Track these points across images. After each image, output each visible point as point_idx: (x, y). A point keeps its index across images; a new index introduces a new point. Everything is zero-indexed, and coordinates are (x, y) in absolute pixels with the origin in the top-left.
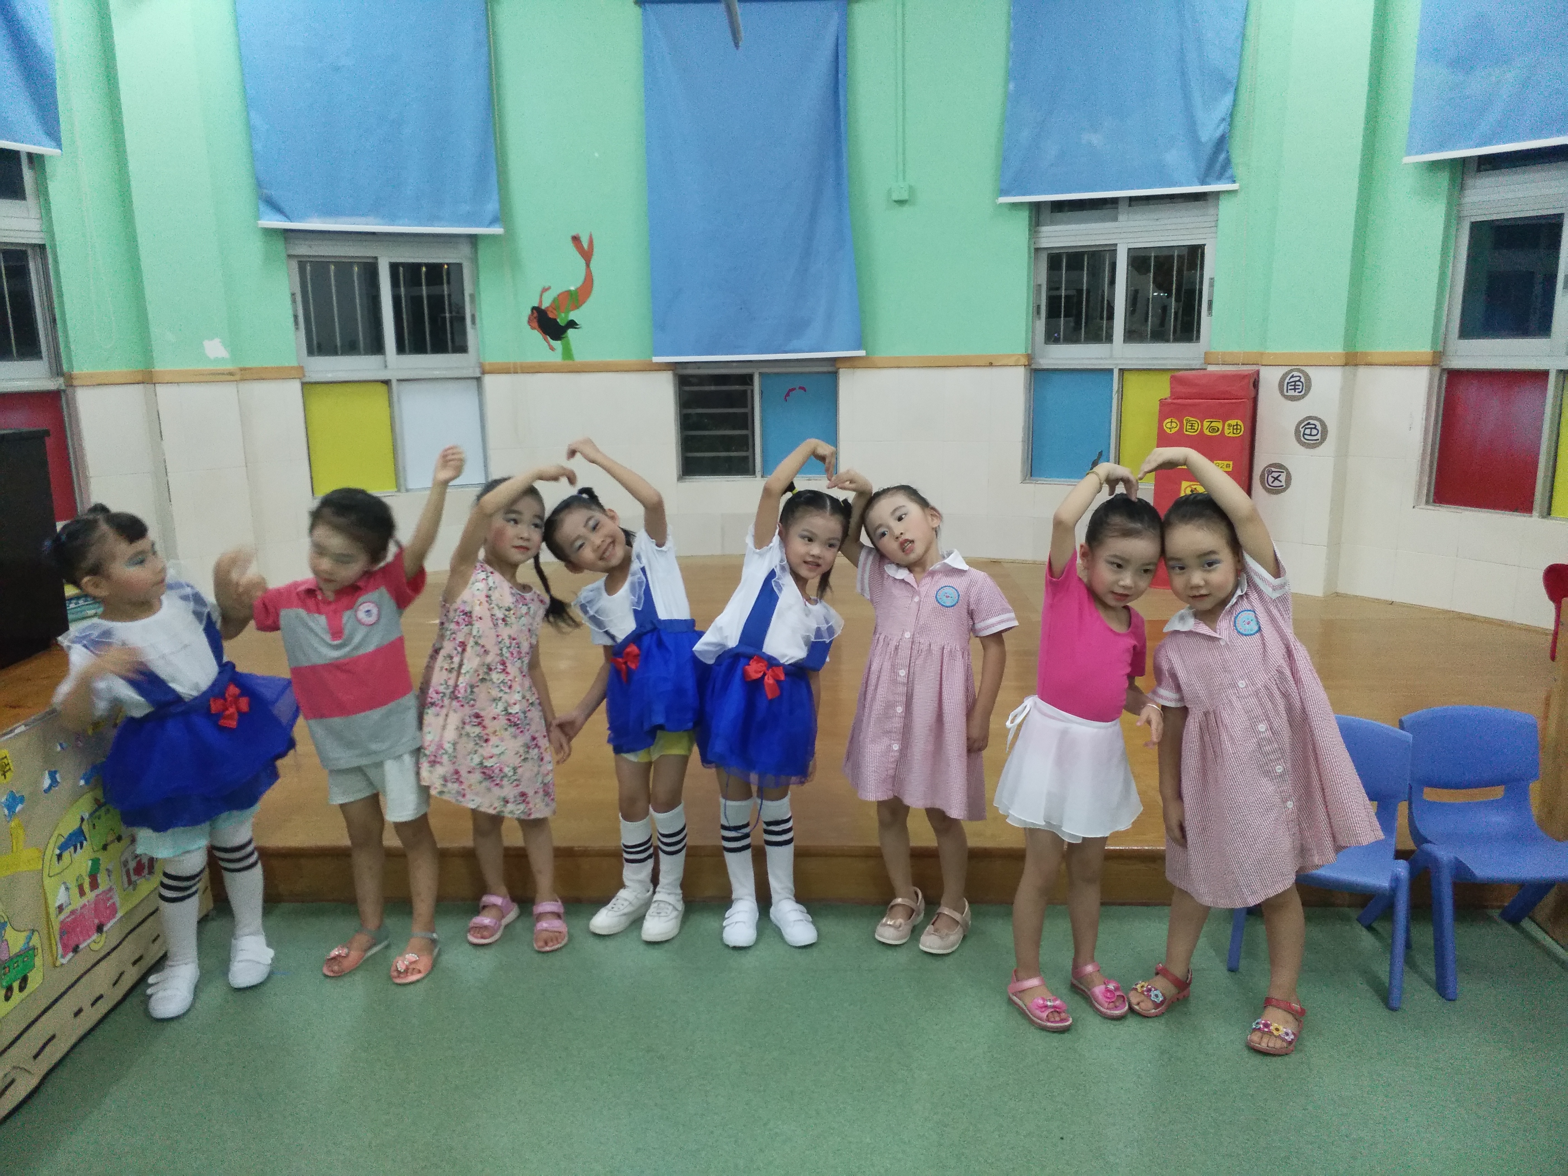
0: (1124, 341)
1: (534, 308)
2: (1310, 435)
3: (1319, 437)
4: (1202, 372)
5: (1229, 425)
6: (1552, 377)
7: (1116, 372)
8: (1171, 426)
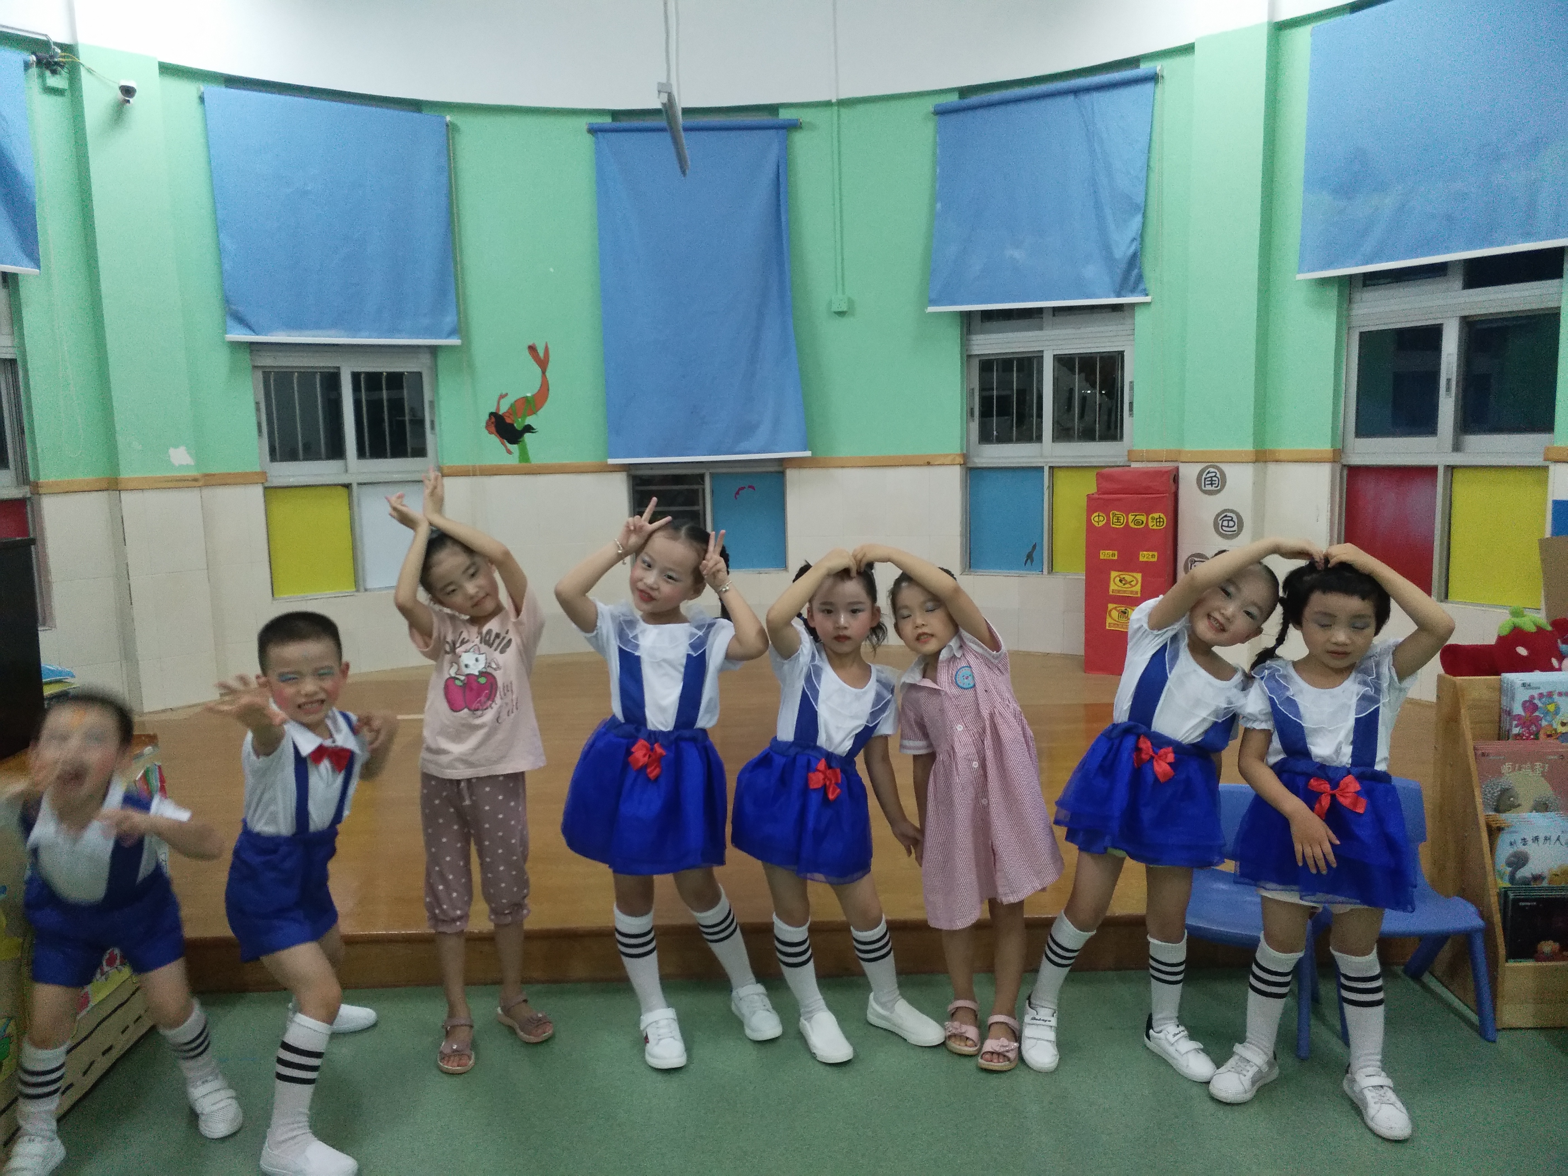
0: (1053, 441)
1: (491, 414)
2: (1228, 526)
3: (1235, 528)
4: (1127, 468)
5: (1153, 518)
6: (1441, 472)
7: (1046, 470)
8: (1099, 520)
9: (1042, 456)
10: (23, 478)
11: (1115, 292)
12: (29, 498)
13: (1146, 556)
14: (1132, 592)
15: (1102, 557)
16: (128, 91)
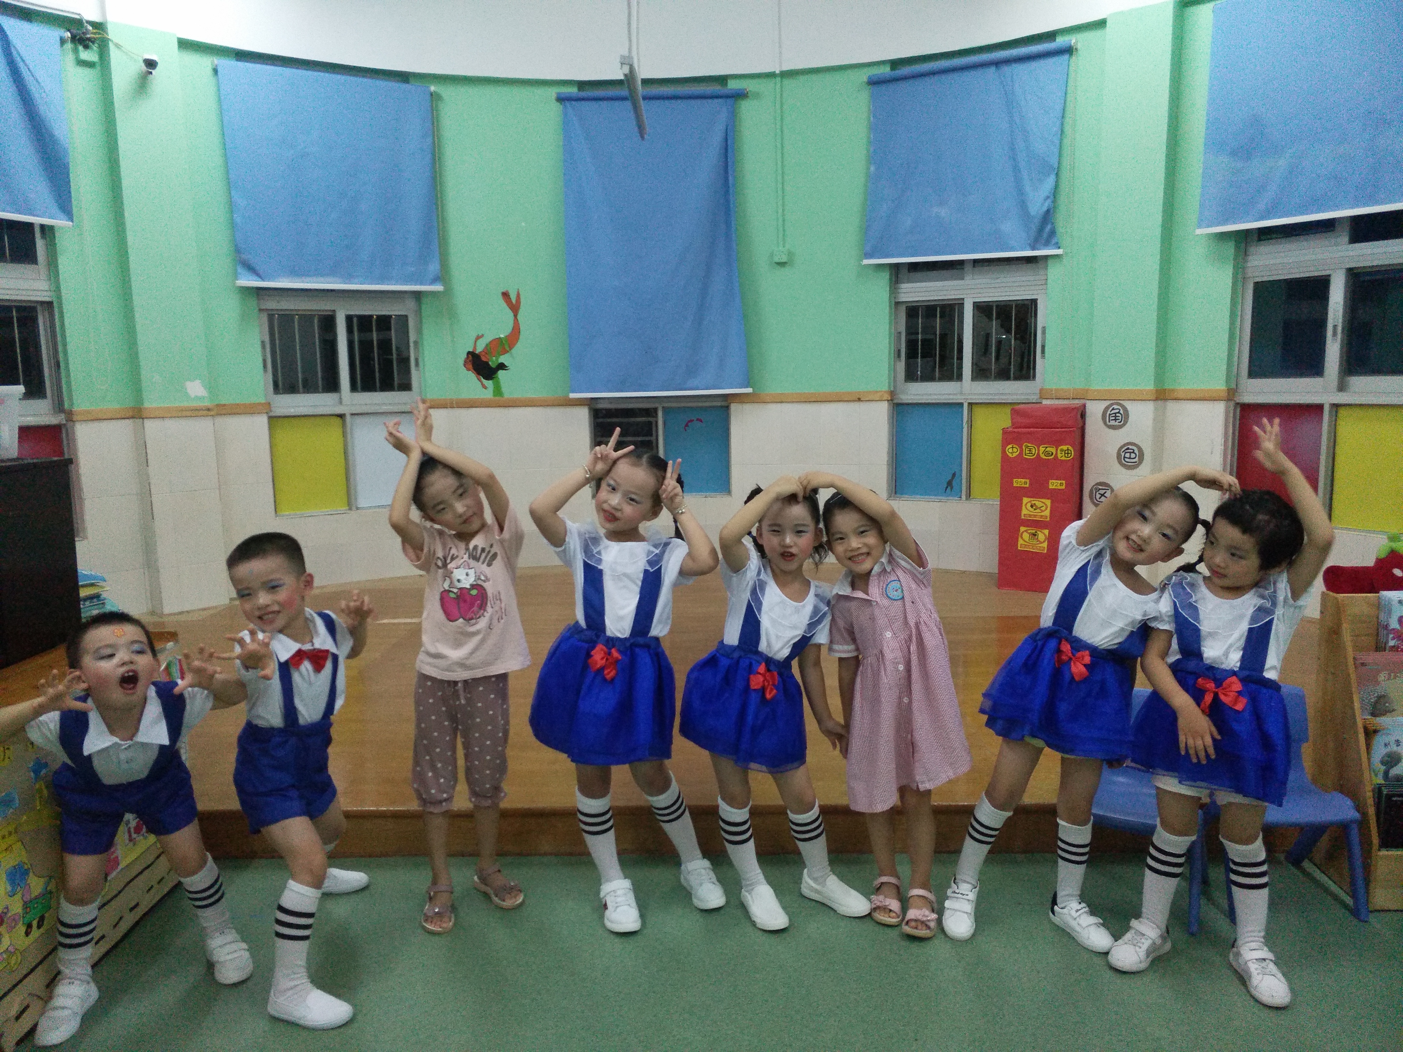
0: (972, 380)
1: (469, 353)
2: (1130, 458)
3: (1136, 459)
4: (1038, 406)
5: (1062, 450)
6: (1326, 409)
7: (966, 406)
8: (1012, 451)
9: (961, 393)
10: (59, 406)
11: (1030, 245)
12: (65, 425)
13: (1055, 484)
14: (1042, 516)
15: (1015, 485)
16: (151, 64)
